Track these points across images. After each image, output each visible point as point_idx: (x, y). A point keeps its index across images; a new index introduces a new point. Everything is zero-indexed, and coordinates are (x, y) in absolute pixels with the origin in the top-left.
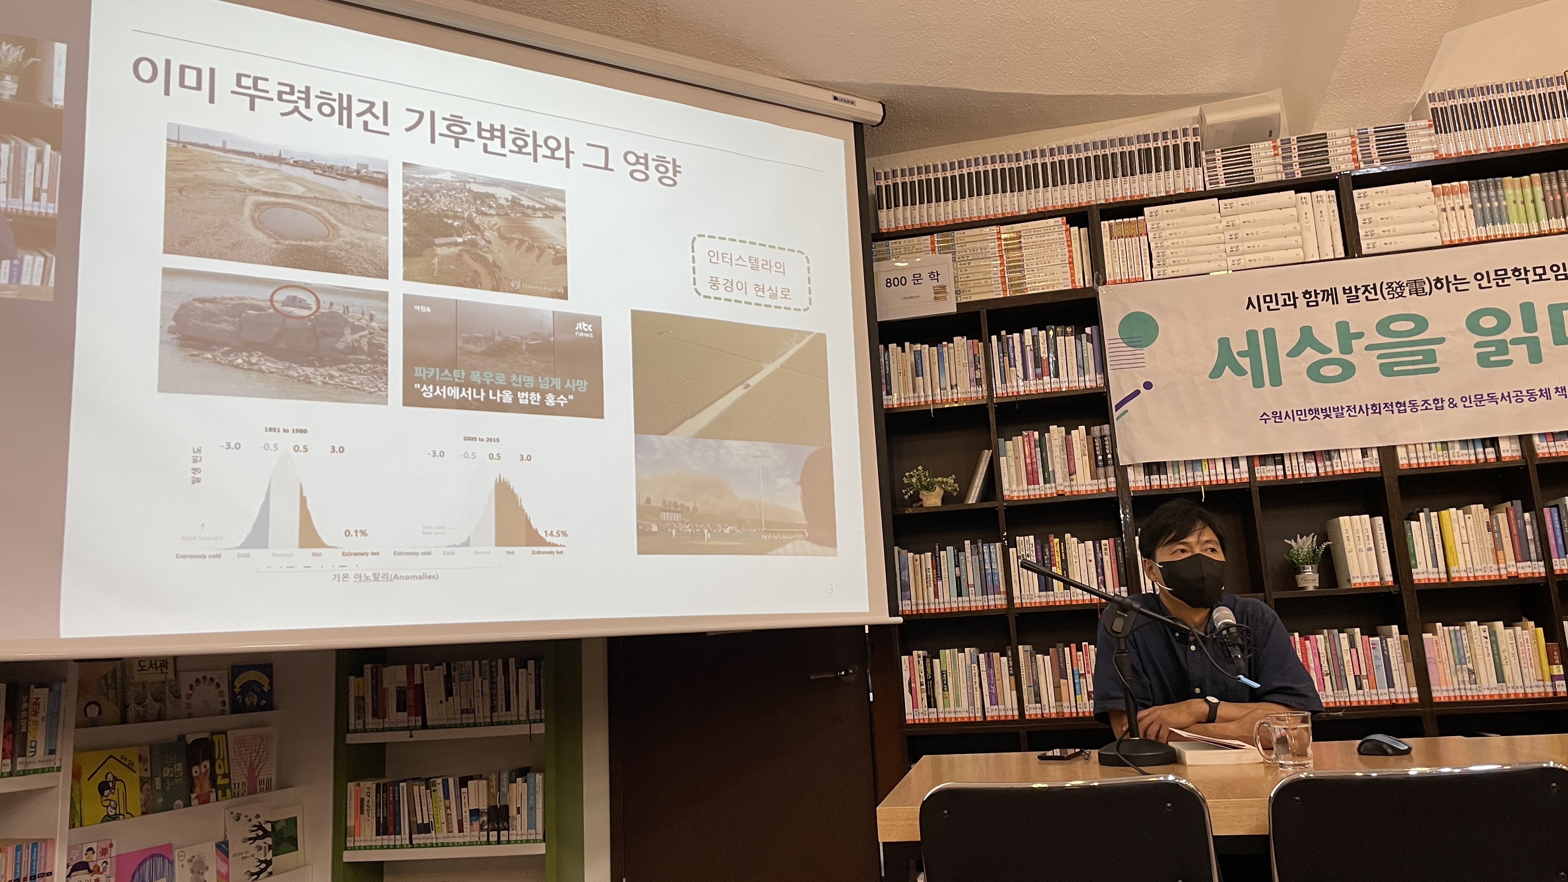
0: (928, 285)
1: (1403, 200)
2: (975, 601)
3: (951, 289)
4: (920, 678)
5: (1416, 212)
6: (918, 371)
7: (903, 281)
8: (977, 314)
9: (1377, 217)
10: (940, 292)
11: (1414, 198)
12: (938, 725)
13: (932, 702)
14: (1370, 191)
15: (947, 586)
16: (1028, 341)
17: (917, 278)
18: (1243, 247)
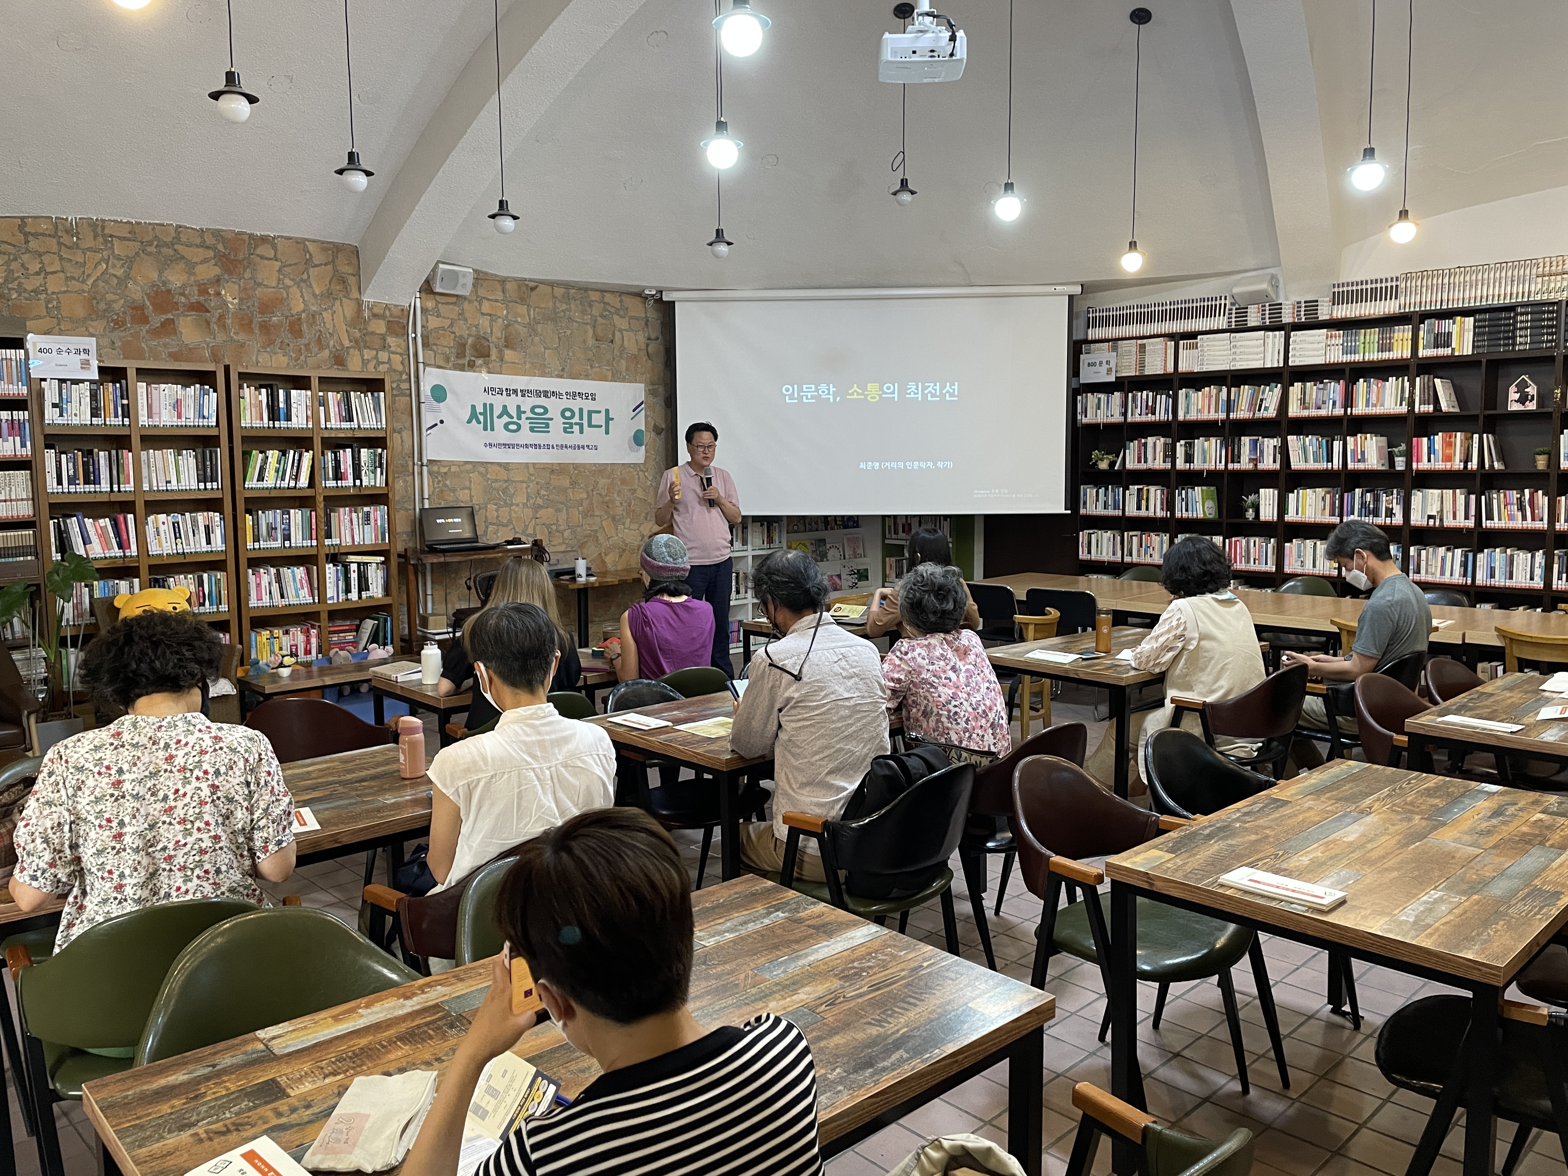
0: (1105, 367)
1: (1311, 339)
2: (1111, 512)
3: (1114, 370)
4: (1086, 542)
5: (1316, 346)
6: (1099, 407)
7: (1094, 364)
8: (1123, 383)
9: (1298, 347)
10: (1109, 370)
11: (1317, 338)
12: (1091, 561)
13: (1089, 552)
14: (1299, 333)
15: (1101, 504)
16: (1144, 396)
17: (1101, 363)
18: (1238, 358)
